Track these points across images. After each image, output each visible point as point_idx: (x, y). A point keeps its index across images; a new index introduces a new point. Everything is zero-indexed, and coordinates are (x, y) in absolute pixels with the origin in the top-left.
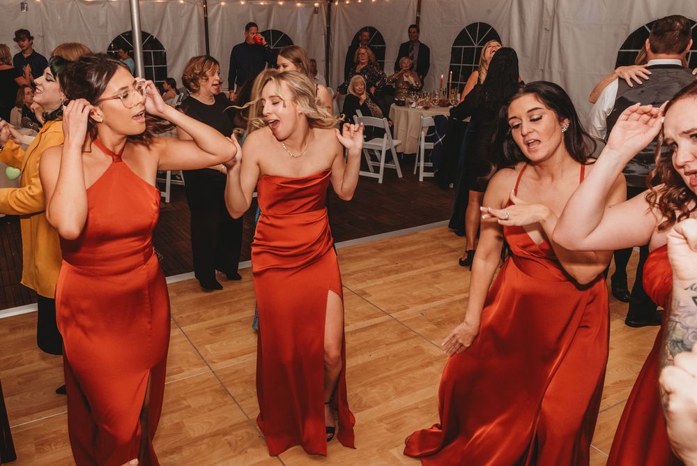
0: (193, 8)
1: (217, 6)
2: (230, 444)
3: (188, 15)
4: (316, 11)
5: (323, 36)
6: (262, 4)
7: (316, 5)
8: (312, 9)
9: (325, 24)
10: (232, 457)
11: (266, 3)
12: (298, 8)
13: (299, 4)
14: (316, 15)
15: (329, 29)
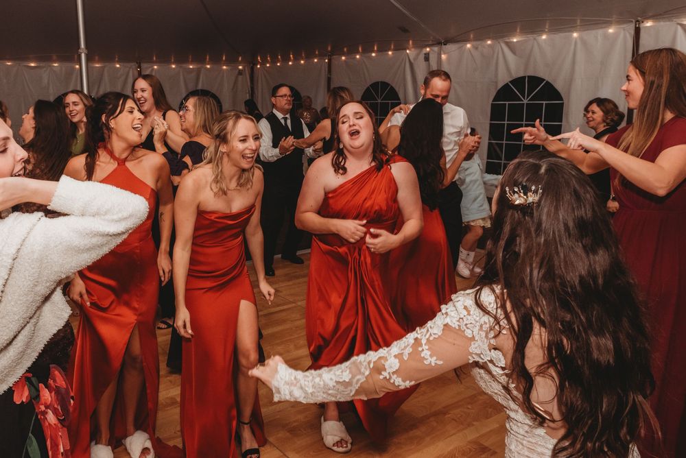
0: (128, 73)
1: (150, 69)
2: (171, 382)
3: (123, 78)
4: (240, 73)
5: (248, 95)
6: (191, 67)
7: (240, 67)
8: (237, 71)
9: (249, 84)
10: (172, 388)
11: (195, 67)
12: (224, 70)
13: (225, 67)
14: (240, 77)
15: (252, 89)
